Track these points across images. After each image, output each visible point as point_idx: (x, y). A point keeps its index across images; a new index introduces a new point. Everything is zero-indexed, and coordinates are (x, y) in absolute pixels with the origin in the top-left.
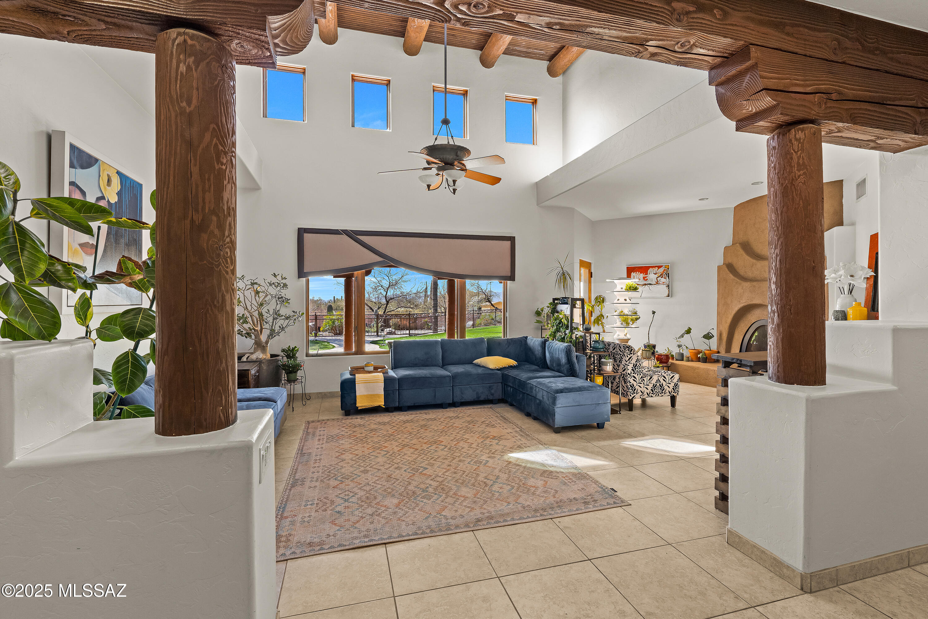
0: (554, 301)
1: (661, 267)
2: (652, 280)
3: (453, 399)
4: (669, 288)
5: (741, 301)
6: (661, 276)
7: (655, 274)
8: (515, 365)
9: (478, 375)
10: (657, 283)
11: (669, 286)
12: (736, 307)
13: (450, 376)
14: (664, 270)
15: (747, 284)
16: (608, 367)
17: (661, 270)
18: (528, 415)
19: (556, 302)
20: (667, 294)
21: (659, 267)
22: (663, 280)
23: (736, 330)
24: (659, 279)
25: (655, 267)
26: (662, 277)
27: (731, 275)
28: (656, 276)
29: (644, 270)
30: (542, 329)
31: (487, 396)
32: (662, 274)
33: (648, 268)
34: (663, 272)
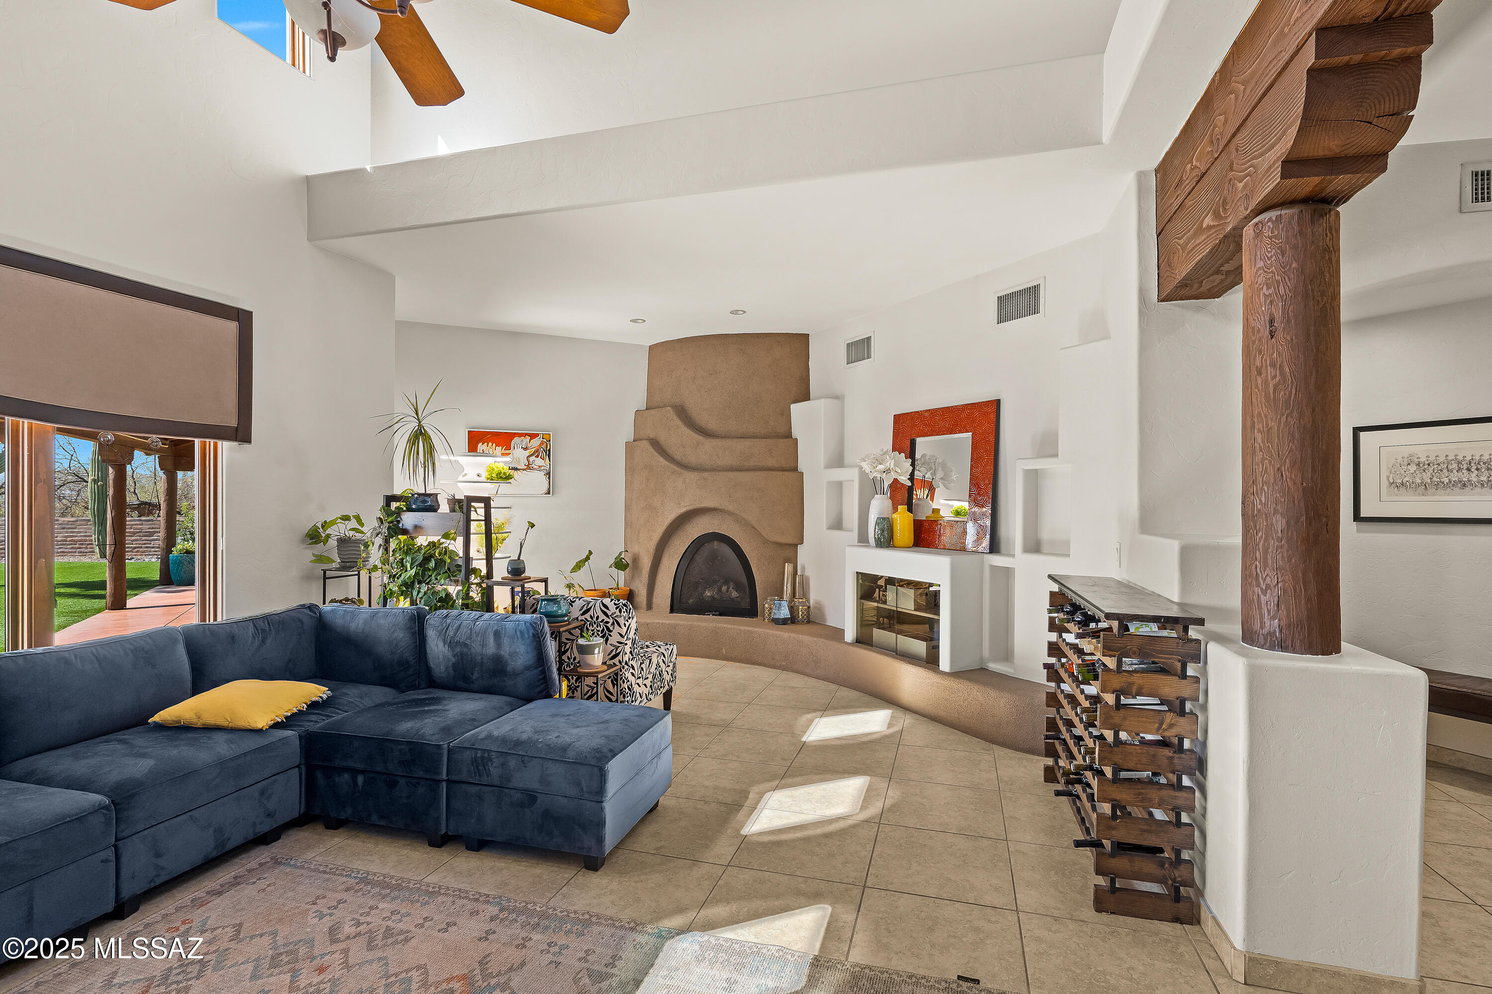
0: (388, 504)
1: (536, 435)
2: (519, 462)
3: (118, 893)
4: (549, 478)
5: (682, 504)
6: (536, 453)
7: (525, 449)
8: (325, 696)
9: (222, 764)
10: (529, 467)
11: (549, 474)
12: (671, 514)
13: (106, 808)
14: (542, 443)
15: (691, 476)
16: (596, 656)
17: (536, 442)
18: (440, 841)
19: (394, 505)
20: (545, 490)
21: (533, 436)
22: (539, 462)
23: (665, 551)
24: (531, 459)
25: (525, 435)
26: (537, 457)
27: (662, 459)
28: (527, 453)
29: (504, 439)
30: (325, 578)
31: (254, 825)
32: (537, 451)
33: (513, 436)
34: (540, 445)
